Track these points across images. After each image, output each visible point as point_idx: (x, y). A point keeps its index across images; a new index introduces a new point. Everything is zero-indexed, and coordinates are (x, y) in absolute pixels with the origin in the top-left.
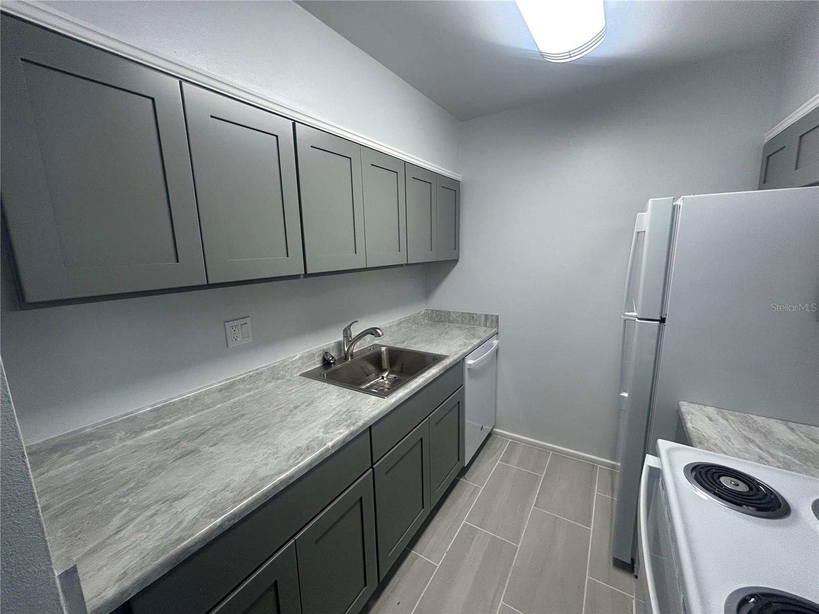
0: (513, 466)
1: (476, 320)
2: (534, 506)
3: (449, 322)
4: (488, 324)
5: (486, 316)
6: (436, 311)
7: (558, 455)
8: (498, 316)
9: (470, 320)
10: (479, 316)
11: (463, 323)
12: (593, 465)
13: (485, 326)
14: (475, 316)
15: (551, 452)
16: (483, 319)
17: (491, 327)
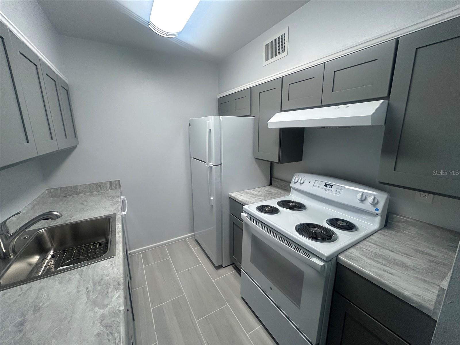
0: (153, 263)
1: (103, 187)
2: (177, 273)
3: (77, 194)
4: (113, 187)
5: (111, 182)
6: (61, 188)
7: (168, 245)
8: (119, 180)
9: (97, 188)
10: (105, 183)
11: (91, 191)
12: (184, 240)
13: (111, 189)
14: (101, 184)
15: (165, 245)
16: (108, 185)
17: (116, 189)
